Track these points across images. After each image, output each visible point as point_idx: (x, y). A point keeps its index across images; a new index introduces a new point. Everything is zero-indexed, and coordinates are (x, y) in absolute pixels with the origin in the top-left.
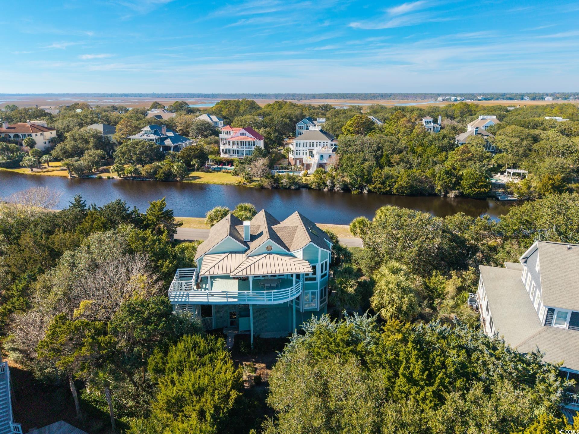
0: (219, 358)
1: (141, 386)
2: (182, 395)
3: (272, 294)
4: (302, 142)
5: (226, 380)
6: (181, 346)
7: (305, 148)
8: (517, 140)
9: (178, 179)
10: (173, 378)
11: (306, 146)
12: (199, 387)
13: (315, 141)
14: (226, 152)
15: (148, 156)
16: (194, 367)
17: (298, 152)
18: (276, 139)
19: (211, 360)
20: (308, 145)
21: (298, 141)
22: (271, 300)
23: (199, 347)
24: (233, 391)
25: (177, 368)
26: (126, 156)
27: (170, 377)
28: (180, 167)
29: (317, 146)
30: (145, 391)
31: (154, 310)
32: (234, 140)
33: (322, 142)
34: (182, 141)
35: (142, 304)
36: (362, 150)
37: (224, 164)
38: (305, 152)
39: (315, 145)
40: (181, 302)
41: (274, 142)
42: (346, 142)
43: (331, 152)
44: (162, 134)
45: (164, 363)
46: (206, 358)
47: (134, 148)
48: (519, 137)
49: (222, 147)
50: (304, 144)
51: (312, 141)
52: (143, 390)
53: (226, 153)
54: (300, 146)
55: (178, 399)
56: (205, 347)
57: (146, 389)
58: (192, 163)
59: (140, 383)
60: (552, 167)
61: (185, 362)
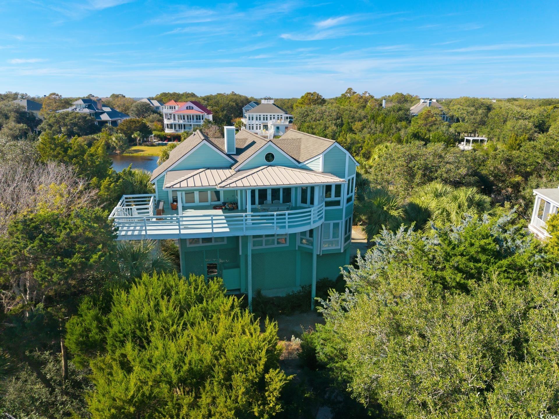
0: (221, 309)
1: (60, 384)
2: (151, 392)
3: (287, 217)
4: (255, 115)
5: (251, 351)
6: (137, 291)
7: (258, 122)
8: (473, 109)
9: (118, 152)
10: (124, 356)
11: (260, 120)
12: (190, 370)
13: (269, 114)
14: (171, 126)
15: (80, 128)
16: (172, 330)
17: (251, 126)
18: (225, 117)
19: (206, 315)
20: (262, 118)
21: (251, 114)
22: (284, 227)
23: (177, 293)
24: (272, 373)
25: (134, 333)
26: (53, 128)
27: (118, 353)
28: (119, 139)
29: (271, 119)
30: (67, 394)
31: (80, 230)
32: (180, 113)
33: (276, 114)
34: (121, 117)
35: (55, 222)
36: (322, 118)
37: (169, 140)
38: (258, 126)
39: (269, 118)
40: (132, 235)
41: (223, 121)
42: (303, 112)
43: (287, 123)
44: (98, 109)
45: (102, 329)
46: (195, 311)
47: (64, 119)
48: (473, 106)
49: (166, 122)
50: (257, 118)
51: (265, 114)
52: (65, 392)
53: (171, 128)
54: (253, 119)
55: (142, 402)
56: (189, 293)
57: (70, 390)
58: (133, 136)
59: (58, 379)
60: (516, 128)
61: (149, 321)
